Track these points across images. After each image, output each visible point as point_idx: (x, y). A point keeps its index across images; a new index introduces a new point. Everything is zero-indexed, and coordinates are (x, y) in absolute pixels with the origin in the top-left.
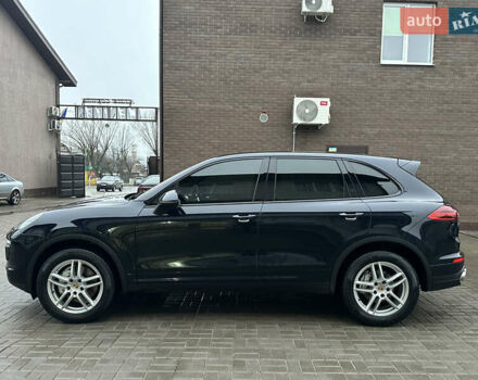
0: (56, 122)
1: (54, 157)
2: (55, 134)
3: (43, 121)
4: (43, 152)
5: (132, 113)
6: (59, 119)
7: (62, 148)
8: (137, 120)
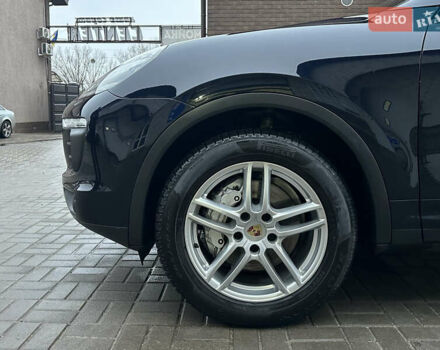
0: (47, 45)
1: (45, 86)
2: (45, 59)
3: (33, 44)
4: (33, 81)
5: (133, 33)
6: (49, 42)
7: (53, 77)
8: (139, 41)
